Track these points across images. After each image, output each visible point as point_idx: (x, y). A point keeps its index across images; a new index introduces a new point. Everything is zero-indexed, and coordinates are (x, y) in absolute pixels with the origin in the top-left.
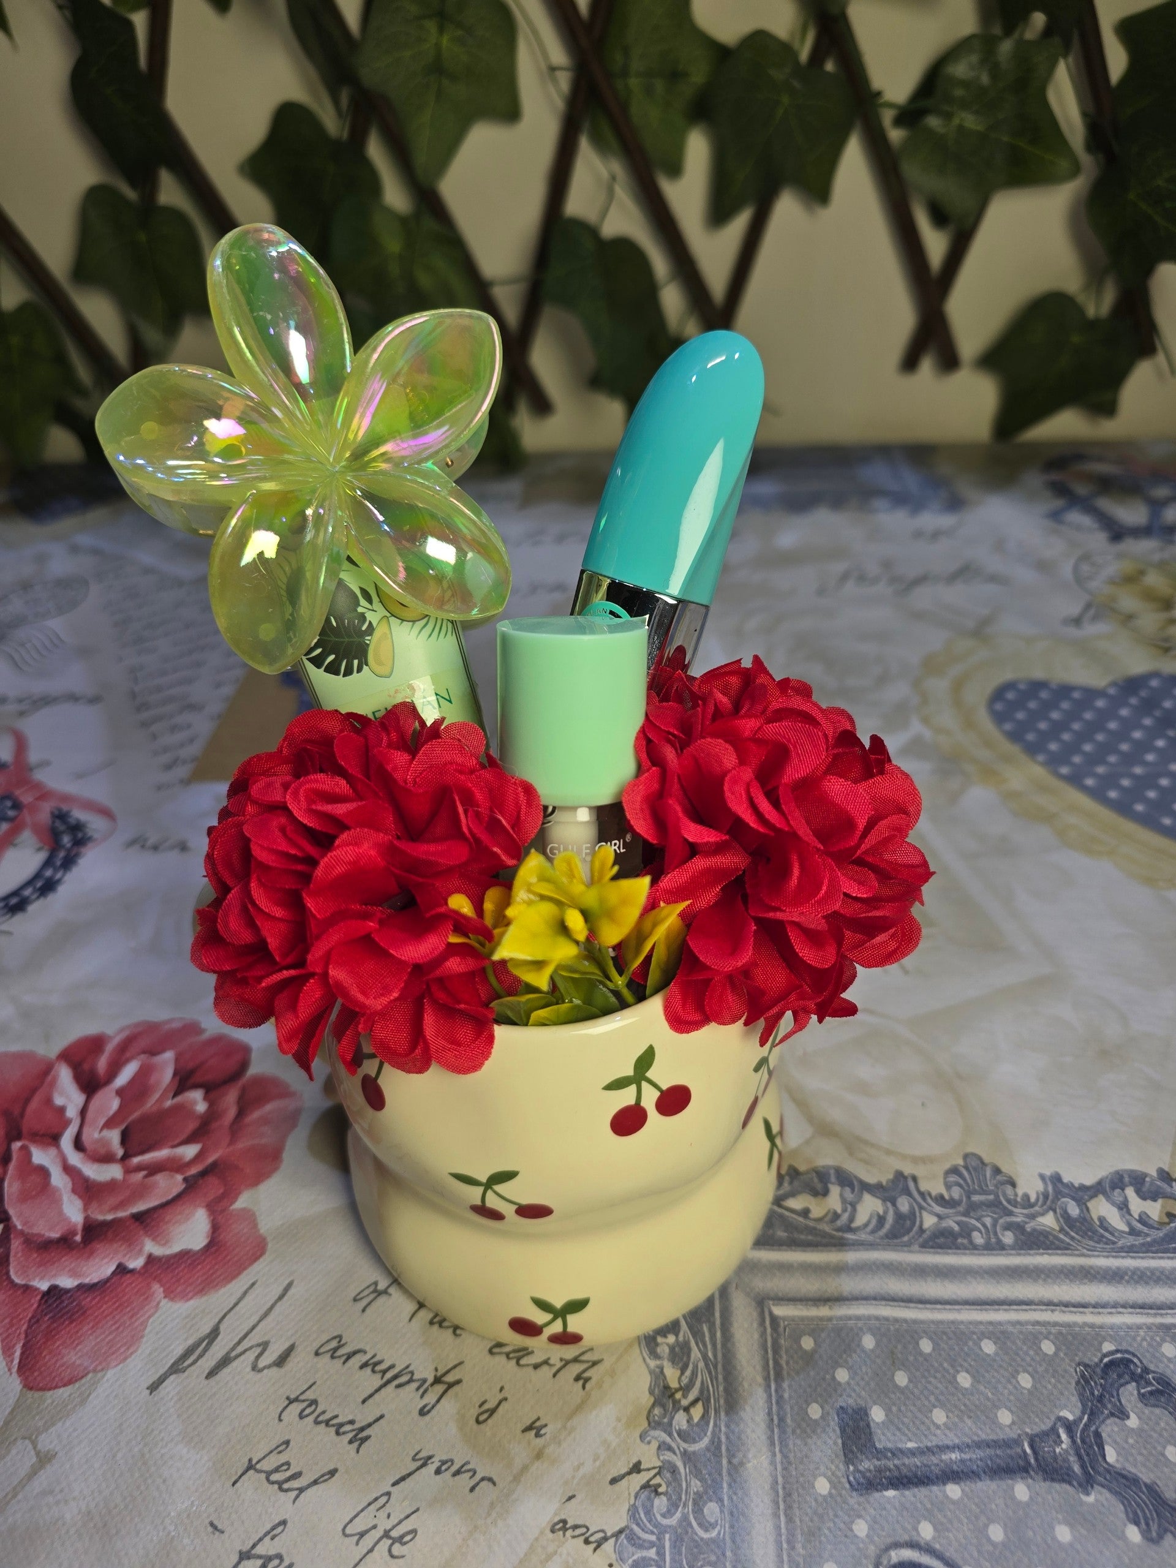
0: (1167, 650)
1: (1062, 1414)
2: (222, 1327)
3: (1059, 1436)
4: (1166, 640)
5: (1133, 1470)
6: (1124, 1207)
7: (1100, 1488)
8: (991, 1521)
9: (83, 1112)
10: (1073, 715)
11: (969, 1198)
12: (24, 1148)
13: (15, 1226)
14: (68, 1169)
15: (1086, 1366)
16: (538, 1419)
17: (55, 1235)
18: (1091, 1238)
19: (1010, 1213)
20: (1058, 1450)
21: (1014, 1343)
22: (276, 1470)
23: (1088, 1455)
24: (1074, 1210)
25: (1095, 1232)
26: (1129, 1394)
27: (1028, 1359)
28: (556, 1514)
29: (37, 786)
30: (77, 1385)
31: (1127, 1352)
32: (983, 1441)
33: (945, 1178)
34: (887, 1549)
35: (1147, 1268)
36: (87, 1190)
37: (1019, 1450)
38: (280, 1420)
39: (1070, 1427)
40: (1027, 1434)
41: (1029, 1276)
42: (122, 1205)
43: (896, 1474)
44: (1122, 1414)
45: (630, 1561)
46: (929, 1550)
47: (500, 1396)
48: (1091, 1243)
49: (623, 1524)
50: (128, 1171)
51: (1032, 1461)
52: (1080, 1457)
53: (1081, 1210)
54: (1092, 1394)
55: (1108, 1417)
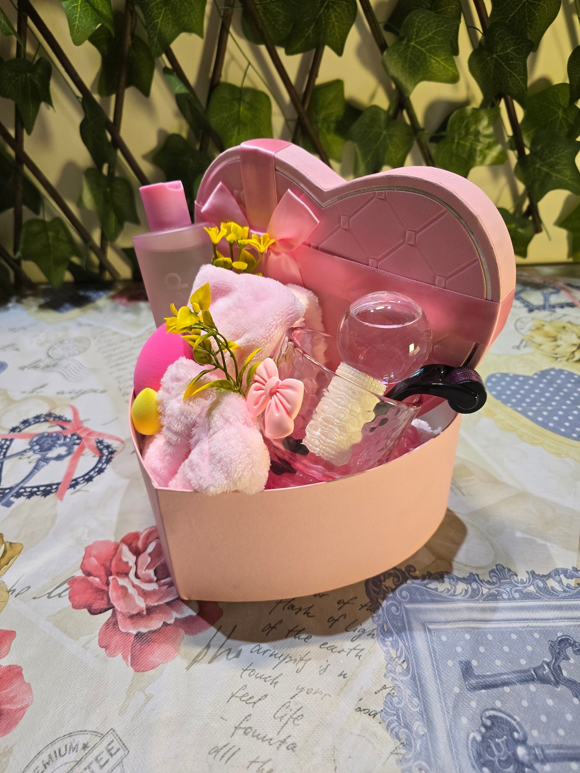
0: (557, 358)
1: (545, 659)
2: (211, 644)
3: (544, 668)
4: (556, 354)
5: (574, 678)
6: (560, 582)
7: (562, 685)
8: (522, 699)
9: (136, 563)
10: (520, 387)
11: (500, 581)
12: (114, 579)
13: (117, 610)
14: (134, 586)
15: (552, 642)
16: (343, 671)
17: (135, 612)
18: (549, 595)
19: (517, 586)
20: (545, 673)
21: (523, 634)
22: (244, 696)
23: (556, 674)
24: (541, 584)
25: (550, 592)
26: (569, 651)
27: (529, 640)
28: (356, 706)
29: (86, 429)
30: (156, 669)
31: (567, 635)
32: (515, 671)
33: (489, 574)
34: (485, 711)
35: (571, 604)
36: (145, 594)
37: (530, 673)
38: (241, 678)
39: (548, 664)
40: (532, 667)
41: (526, 610)
42: (160, 599)
43: (484, 684)
44: (567, 658)
45: (387, 721)
46: (500, 711)
47: (327, 664)
48: (549, 596)
49: (382, 708)
50: (160, 586)
51: (535, 677)
52: (553, 675)
53: (544, 584)
54: (555, 651)
55: (562, 660)
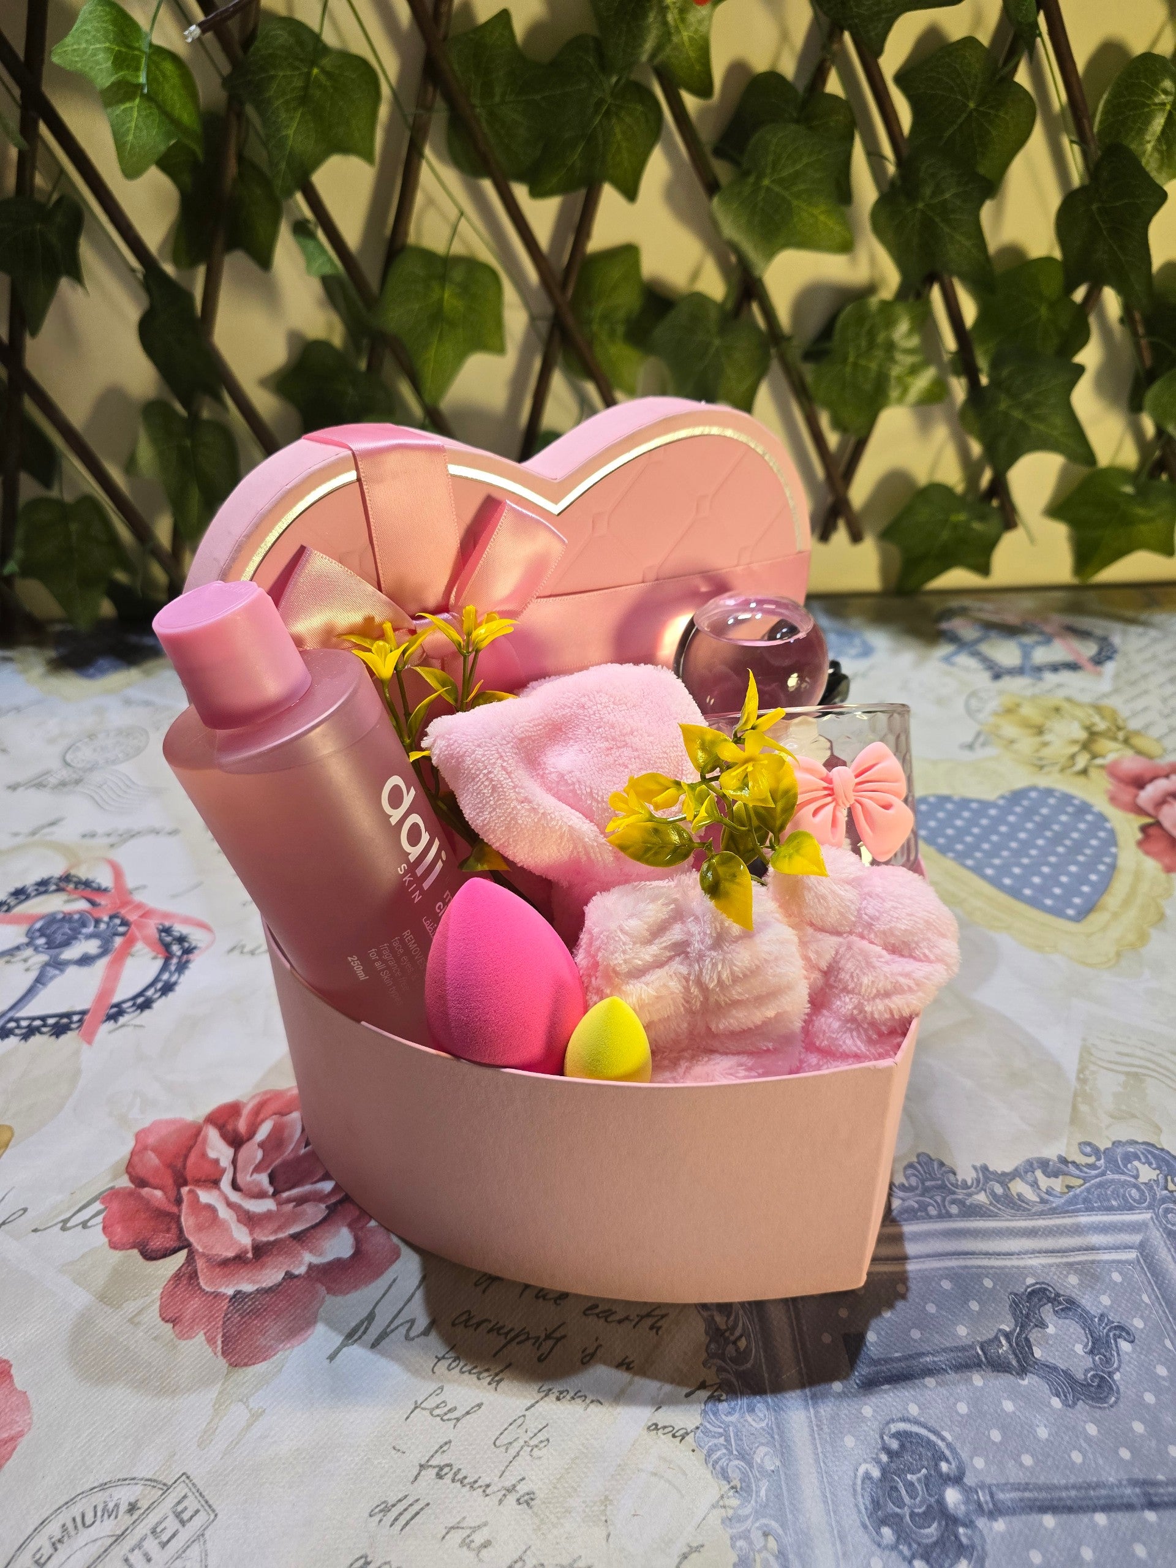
0: (1041, 768)
1: (1001, 1327)
2: (376, 1311)
3: (1000, 1342)
4: (1040, 759)
5: (1053, 1361)
6: (1035, 1184)
7: (1031, 1375)
8: (958, 1400)
9: (234, 1162)
10: (972, 822)
11: (923, 1184)
12: (190, 1191)
13: (197, 1250)
14: (230, 1205)
15: (1016, 1295)
16: (627, 1357)
17: (230, 1254)
18: (1012, 1208)
19: (954, 1193)
20: (1000, 1351)
21: (964, 1281)
22: (437, 1407)
23: (1021, 1353)
24: (999, 1190)
25: (1015, 1204)
26: (1047, 1312)
27: (975, 1291)
28: (649, 1420)
29: (139, 906)
30: (271, 1360)
31: (1043, 1283)
32: (947, 1348)
33: (904, 1172)
34: (888, 1423)
35: (1054, 1226)
36: (250, 1220)
37: (974, 1352)
38: (434, 1373)
39: (1007, 1336)
40: (978, 1341)
41: (971, 1235)
42: (280, 1228)
43: (889, 1374)
44: (1042, 1325)
45: (707, 1447)
46: (916, 1422)
47: (595, 1345)
48: (1013, 1211)
49: (698, 1424)
50: (280, 1204)
51: (984, 1359)
52: (1016, 1356)
53: (1004, 1190)
54: (1021, 1313)
55: (1033, 1328)
